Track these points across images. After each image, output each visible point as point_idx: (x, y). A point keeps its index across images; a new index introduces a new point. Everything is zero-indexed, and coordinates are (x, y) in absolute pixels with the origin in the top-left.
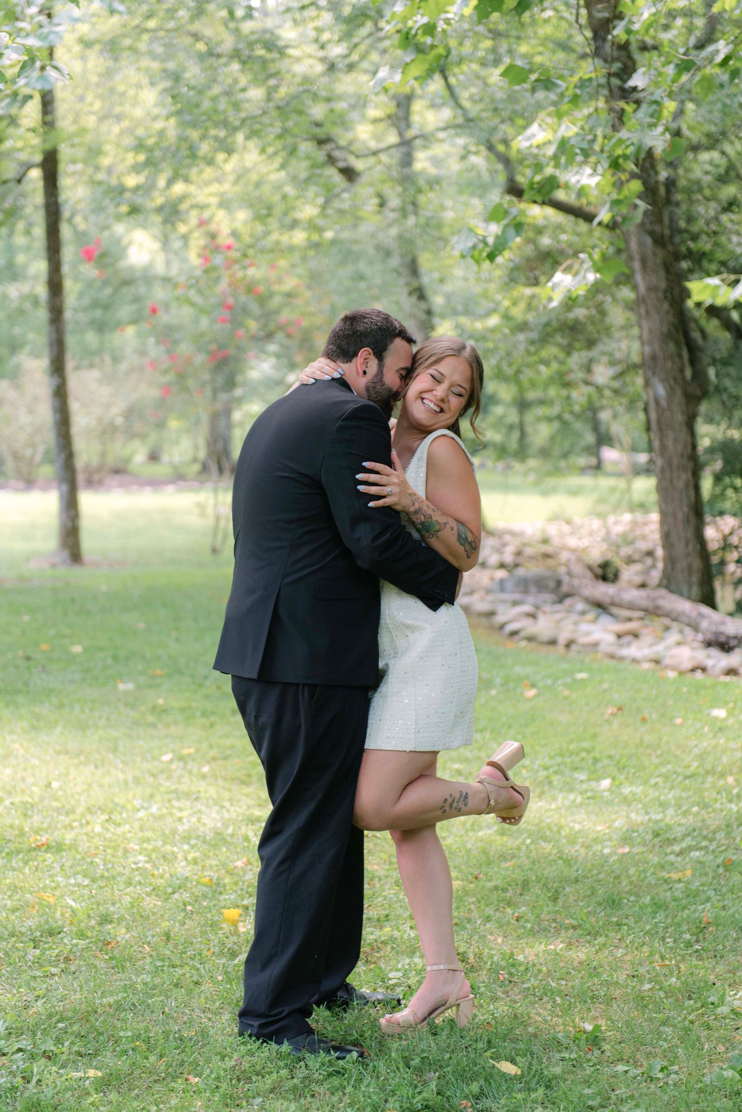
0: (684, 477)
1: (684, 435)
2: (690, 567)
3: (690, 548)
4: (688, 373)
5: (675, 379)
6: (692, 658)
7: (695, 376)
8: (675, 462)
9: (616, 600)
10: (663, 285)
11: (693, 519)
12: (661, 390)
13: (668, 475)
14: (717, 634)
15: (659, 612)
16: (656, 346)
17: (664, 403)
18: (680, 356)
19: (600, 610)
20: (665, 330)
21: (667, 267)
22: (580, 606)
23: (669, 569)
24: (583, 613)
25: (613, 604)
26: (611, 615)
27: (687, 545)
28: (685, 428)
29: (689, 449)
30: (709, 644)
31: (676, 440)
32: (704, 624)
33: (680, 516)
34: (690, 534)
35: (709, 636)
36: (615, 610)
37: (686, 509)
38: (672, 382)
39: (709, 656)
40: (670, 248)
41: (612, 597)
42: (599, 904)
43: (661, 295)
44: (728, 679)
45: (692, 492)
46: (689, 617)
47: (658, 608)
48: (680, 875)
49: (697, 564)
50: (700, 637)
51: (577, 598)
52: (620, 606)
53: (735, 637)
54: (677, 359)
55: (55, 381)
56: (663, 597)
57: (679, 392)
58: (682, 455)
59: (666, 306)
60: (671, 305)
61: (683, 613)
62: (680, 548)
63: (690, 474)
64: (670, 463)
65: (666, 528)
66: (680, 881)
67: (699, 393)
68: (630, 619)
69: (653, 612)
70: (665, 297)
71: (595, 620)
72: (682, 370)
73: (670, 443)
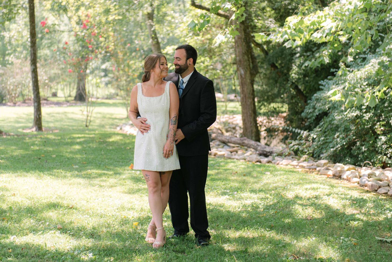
0: (250, 100)
1: (250, 87)
2: (252, 131)
3: (252, 124)
4: (251, 65)
5: (247, 68)
6: (256, 158)
7: (253, 67)
8: (247, 96)
9: (230, 140)
10: (243, 37)
11: (253, 115)
12: (243, 72)
13: (245, 100)
14: (263, 151)
15: (244, 144)
16: (241, 57)
17: (243, 76)
18: (249, 60)
19: (224, 144)
20: (244, 52)
21: (245, 31)
22: (218, 143)
23: (245, 131)
24: (219, 145)
25: (229, 142)
26: (228, 146)
27: (251, 123)
28: (250, 85)
29: (252, 91)
30: (260, 155)
31: (247, 89)
32: (259, 148)
33: (249, 114)
34: (252, 120)
35: (261, 152)
36: (229, 144)
37: (250, 112)
38: (246, 69)
39: (261, 158)
40: (246, 25)
41: (228, 140)
42: (240, 222)
43: (243, 40)
44: (268, 164)
45: (252, 106)
46: (254, 146)
47: (244, 143)
48: (262, 215)
49: (254, 130)
50: (258, 152)
51: (216, 141)
52: (231, 143)
53: (269, 152)
54: (248, 62)
55: (33, 67)
56: (245, 140)
57: (248, 72)
58: (249, 94)
59: (244, 44)
60: (246, 44)
61: (252, 145)
62: (248, 124)
63: (252, 100)
64: (245, 96)
65: (244, 118)
66: (262, 217)
67: (255, 73)
68: (234, 147)
69: (242, 145)
70: (244, 41)
71: (223, 147)
72: (249, 65)
73: (245, 89)
